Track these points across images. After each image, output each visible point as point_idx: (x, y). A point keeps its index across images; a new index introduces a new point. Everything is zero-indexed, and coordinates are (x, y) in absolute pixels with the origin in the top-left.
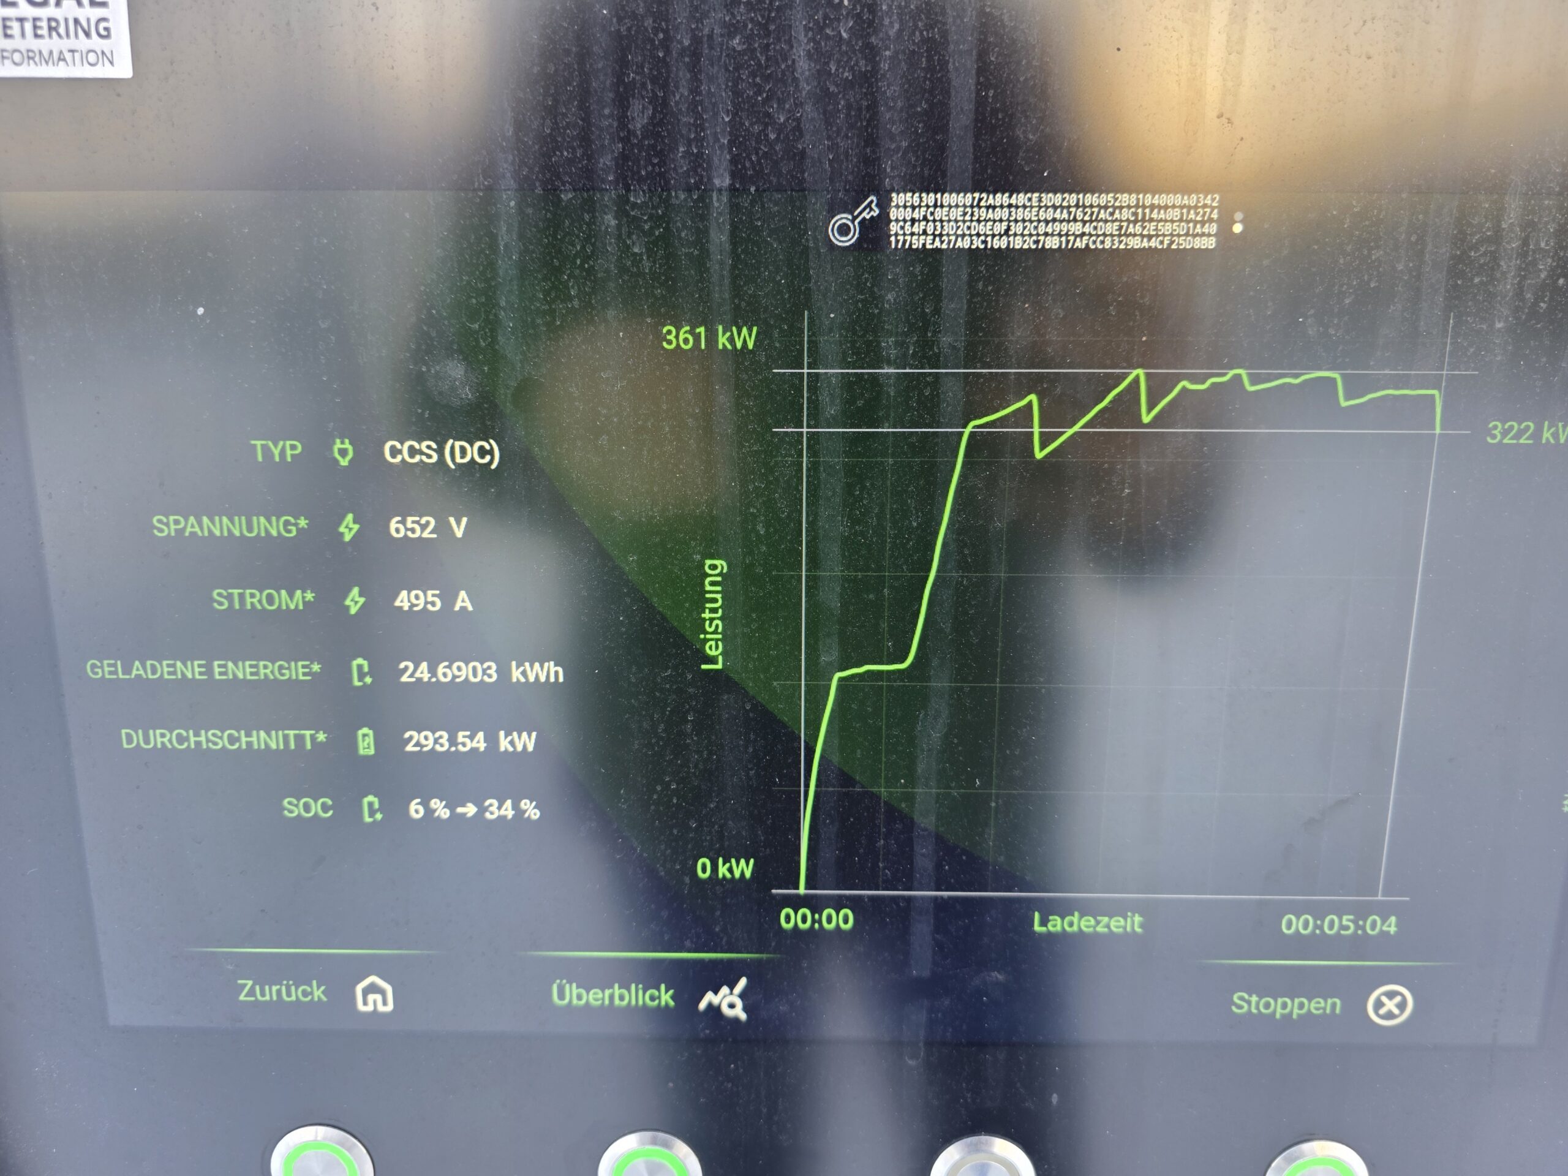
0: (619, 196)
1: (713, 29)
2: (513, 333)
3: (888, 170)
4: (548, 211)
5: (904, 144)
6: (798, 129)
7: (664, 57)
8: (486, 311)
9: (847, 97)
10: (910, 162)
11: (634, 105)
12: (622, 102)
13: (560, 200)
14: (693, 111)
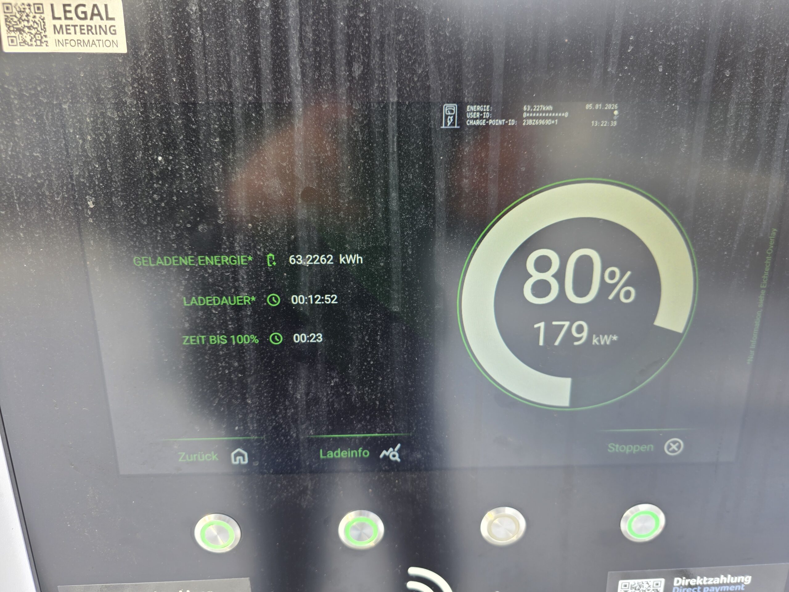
0: (348, 106)
1: (390, 32)
2: (301, 167)
3: (466, 94)
4: (316, 113)
5: (473, 82)
6: (427, 76)
7: (368, 44)
8: (289, 158)
9: (448, 62)
10: (475, 90)
11: (355, 65)
12: (349, 64)
13: (321, 107)
14: (381, 68)
